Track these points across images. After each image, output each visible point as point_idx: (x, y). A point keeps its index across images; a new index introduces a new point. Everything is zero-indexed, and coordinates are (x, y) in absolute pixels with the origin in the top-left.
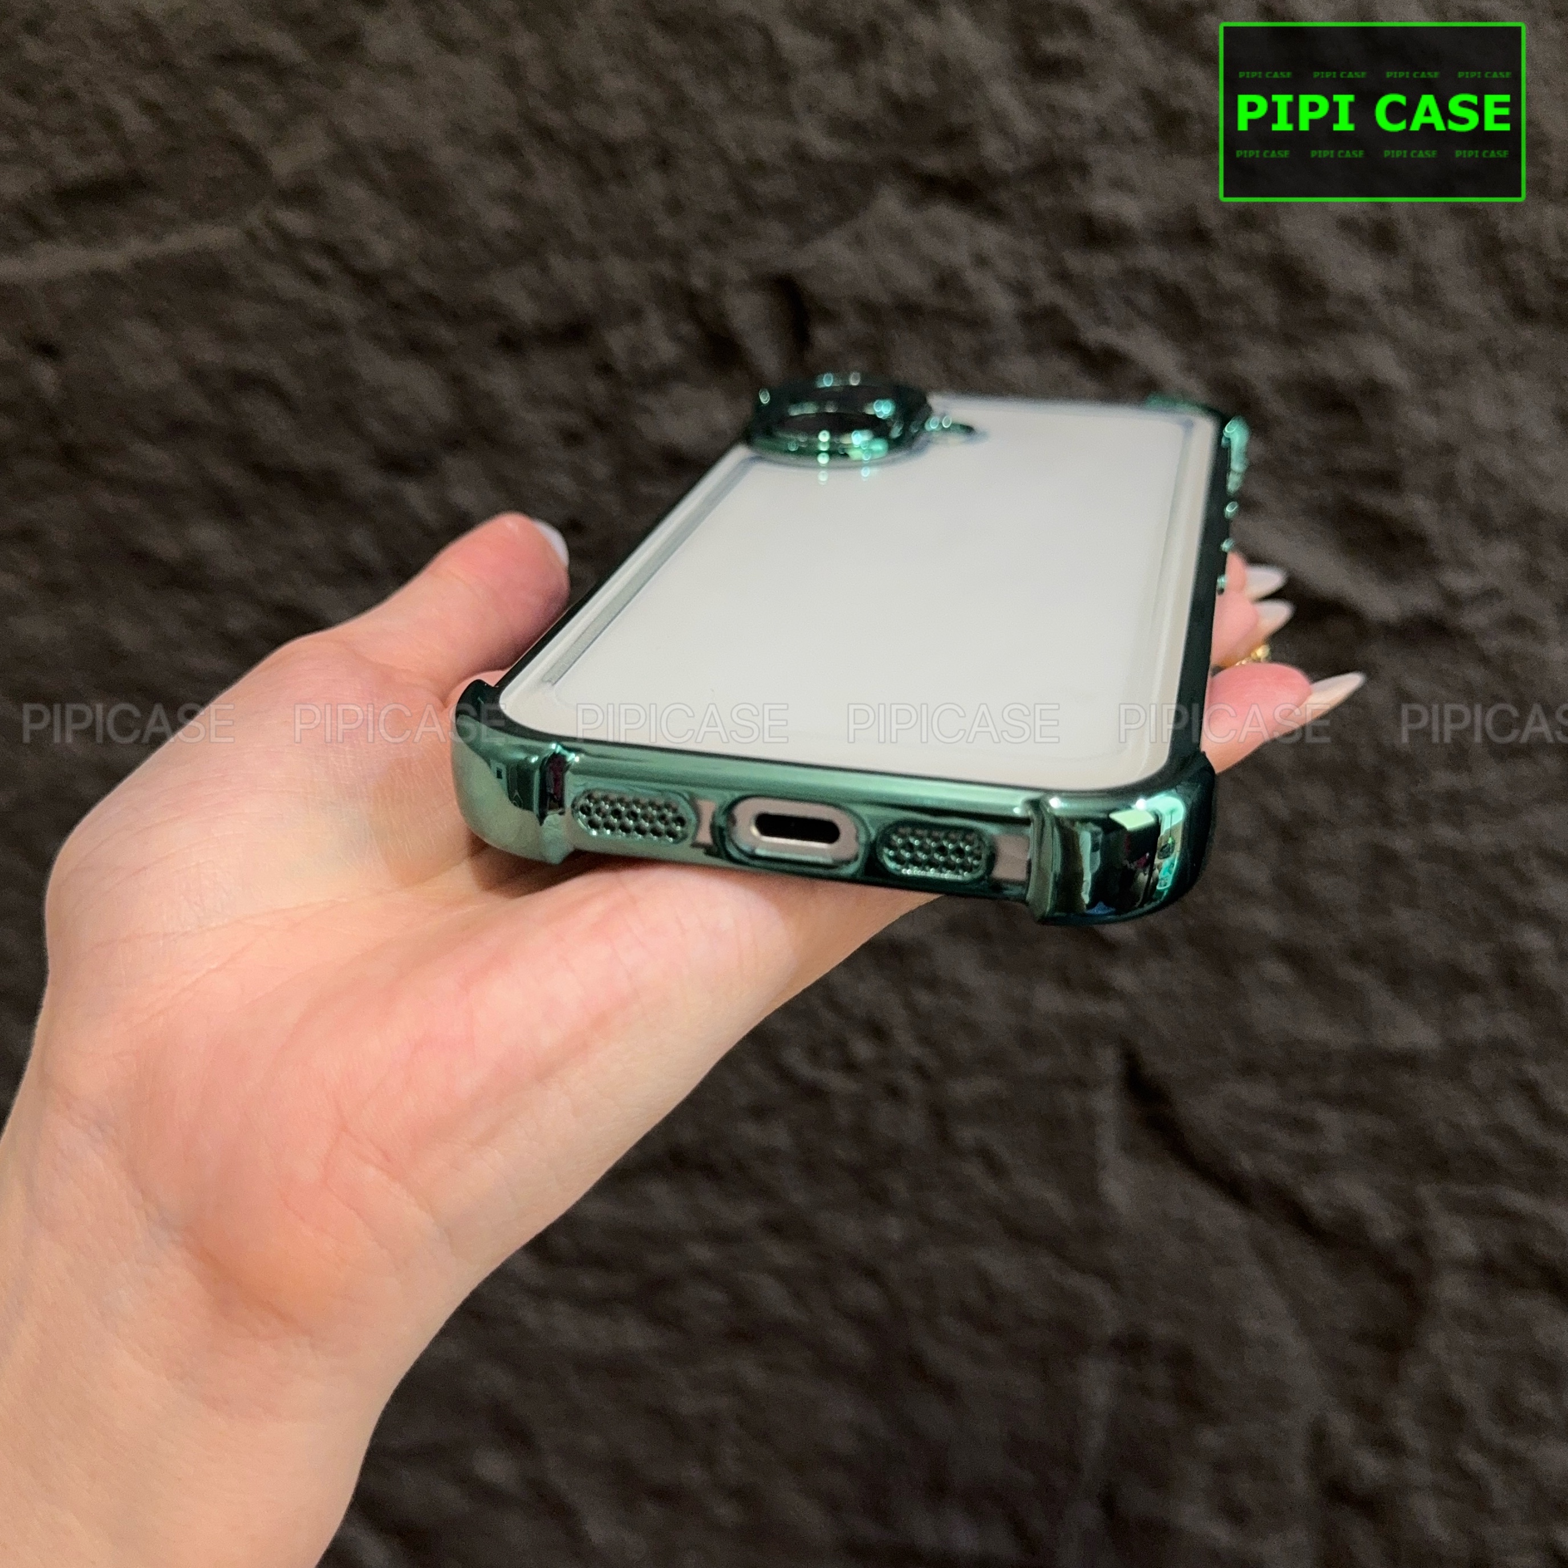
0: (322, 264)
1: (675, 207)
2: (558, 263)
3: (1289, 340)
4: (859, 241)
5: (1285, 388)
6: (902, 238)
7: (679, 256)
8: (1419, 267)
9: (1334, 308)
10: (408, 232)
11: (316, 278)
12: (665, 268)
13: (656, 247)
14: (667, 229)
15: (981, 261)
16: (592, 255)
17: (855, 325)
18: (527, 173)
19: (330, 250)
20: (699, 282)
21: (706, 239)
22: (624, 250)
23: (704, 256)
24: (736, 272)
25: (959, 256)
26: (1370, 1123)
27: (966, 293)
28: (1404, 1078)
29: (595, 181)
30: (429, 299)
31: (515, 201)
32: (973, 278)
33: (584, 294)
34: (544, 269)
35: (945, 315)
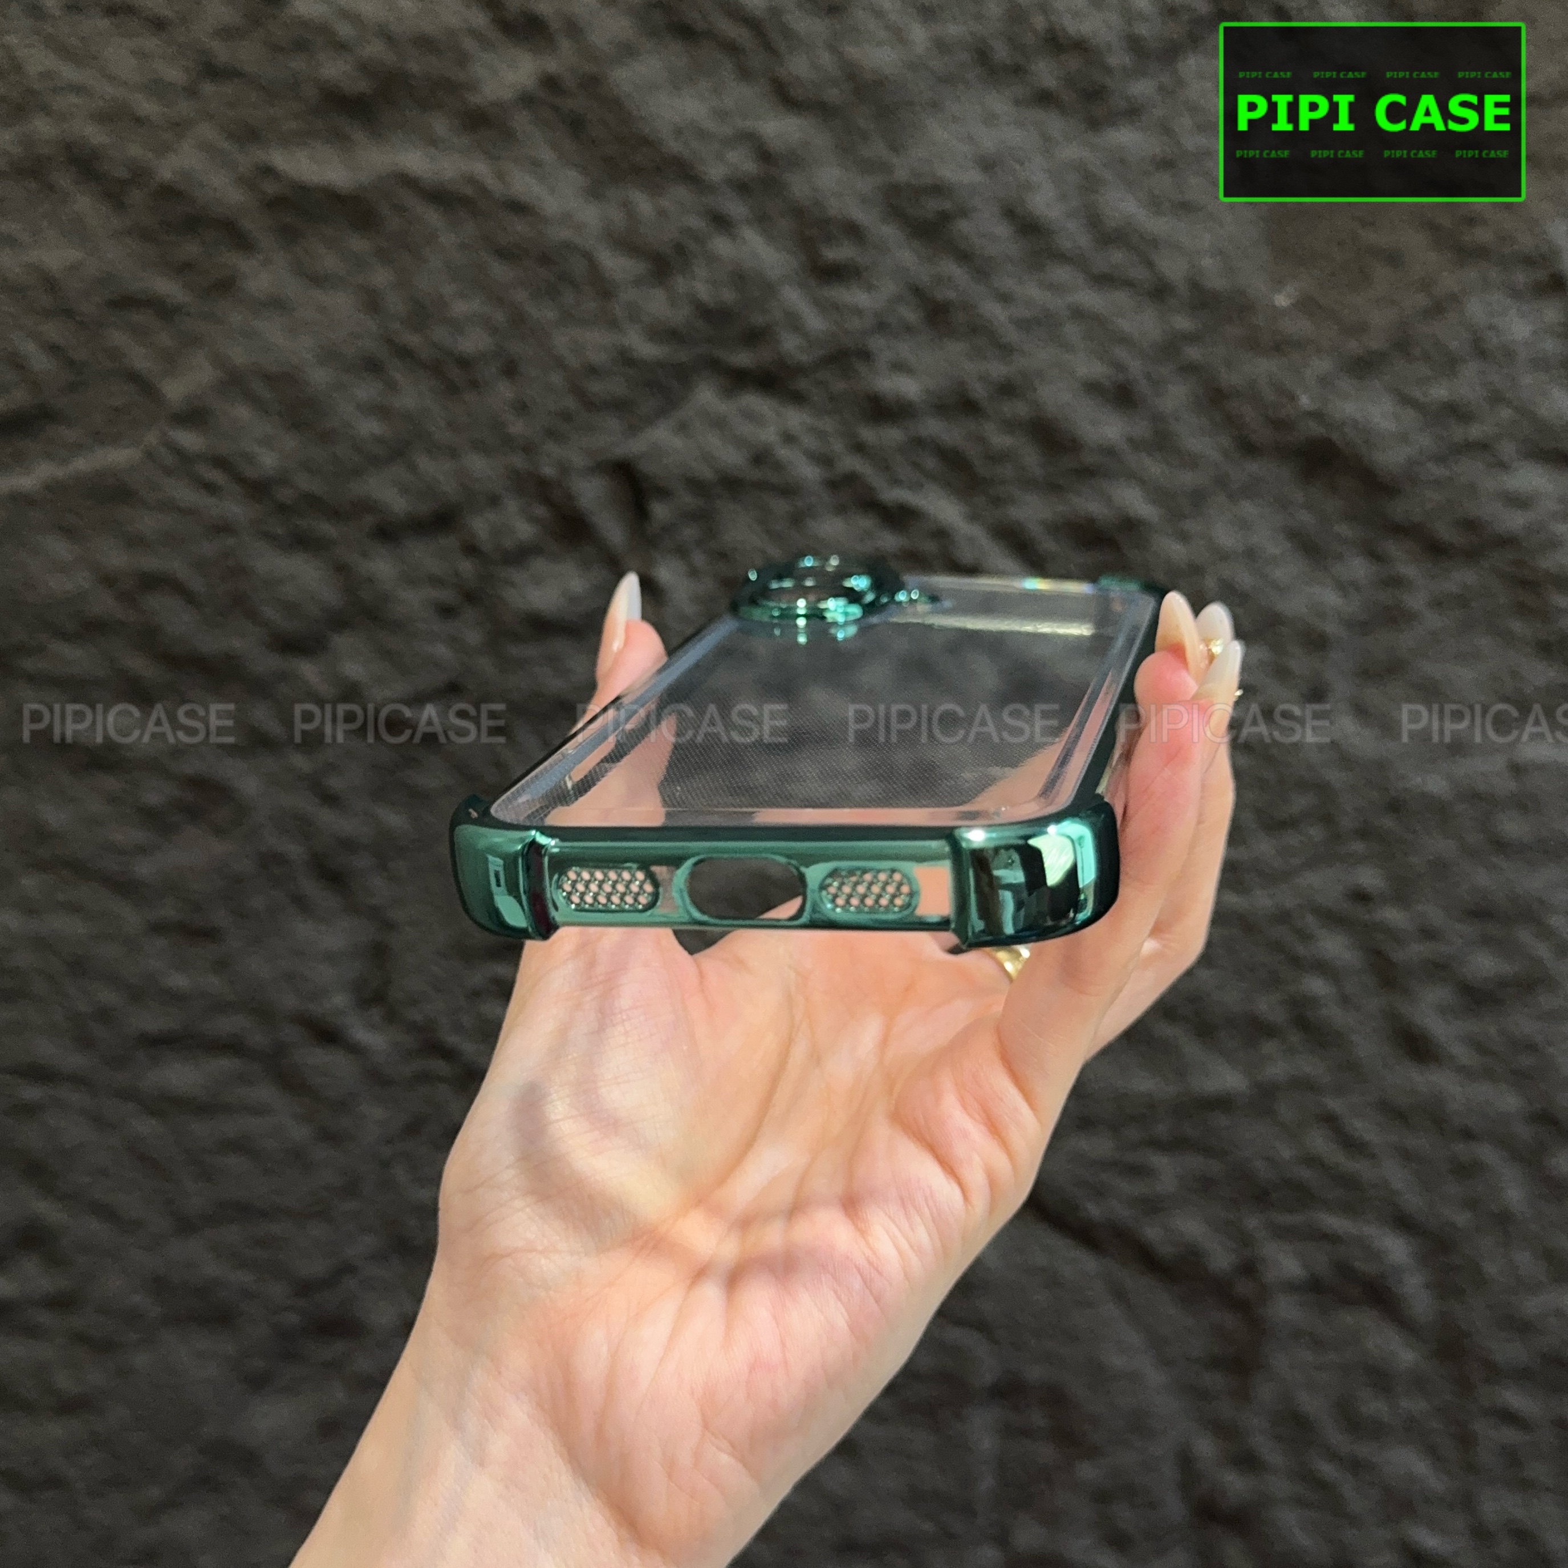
0: (216, 476)
1: (522, 408)
2: (425, 463)
3: (1053, 488)
4: (683, 428)
5: (1054, 529)
6: (719, 424)
7: (528, 449)
8: (1158, 419)
9: (1089, 459)
10: (290, 442)
11: (210, 488)
12: (518, 461)
13: (508, 442)
14: (517, 427)
15: (789, 438)
16: (453, 453)
17: (688, 500)
18: (392, 386)
19: (220, 462)
20: (548, 471)
21: (552, 434)
22: (480, 447)
23: (552, 448)
24: (578, 460)
25: (768, 435)
26: (1195, 1162)
27: (778, 466)
28: (1221, 1120)
29: (452, 390)
30: (313, 502)
31: (381, 411)
32: (783, 453)
33: (449, 488)
34: (412, 468)
35: (762, 486)
